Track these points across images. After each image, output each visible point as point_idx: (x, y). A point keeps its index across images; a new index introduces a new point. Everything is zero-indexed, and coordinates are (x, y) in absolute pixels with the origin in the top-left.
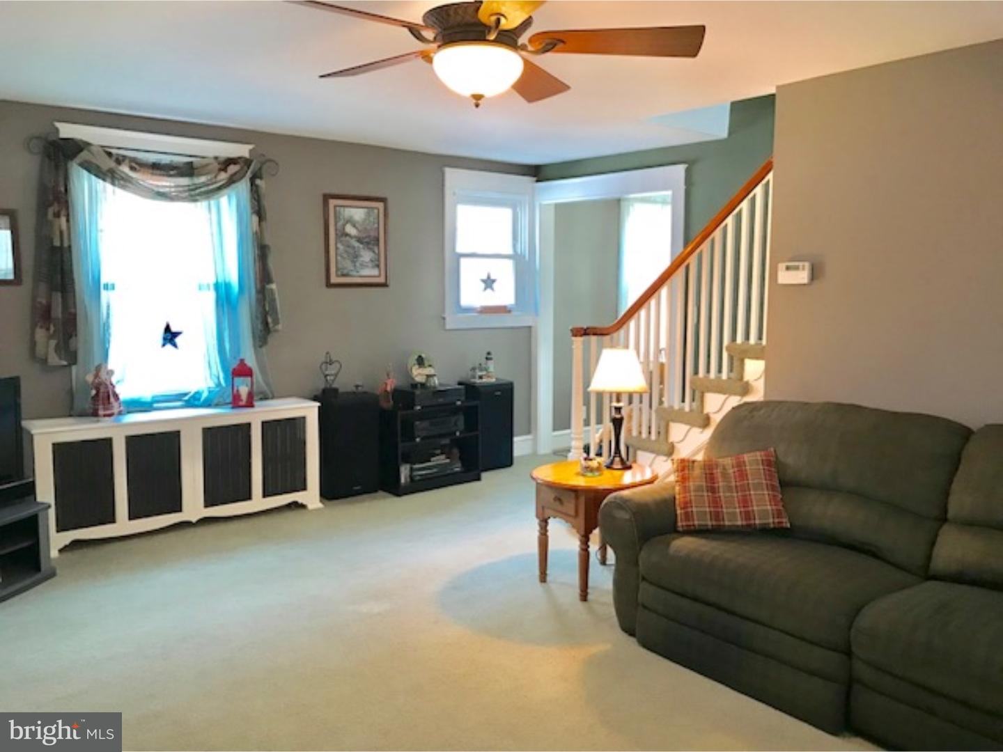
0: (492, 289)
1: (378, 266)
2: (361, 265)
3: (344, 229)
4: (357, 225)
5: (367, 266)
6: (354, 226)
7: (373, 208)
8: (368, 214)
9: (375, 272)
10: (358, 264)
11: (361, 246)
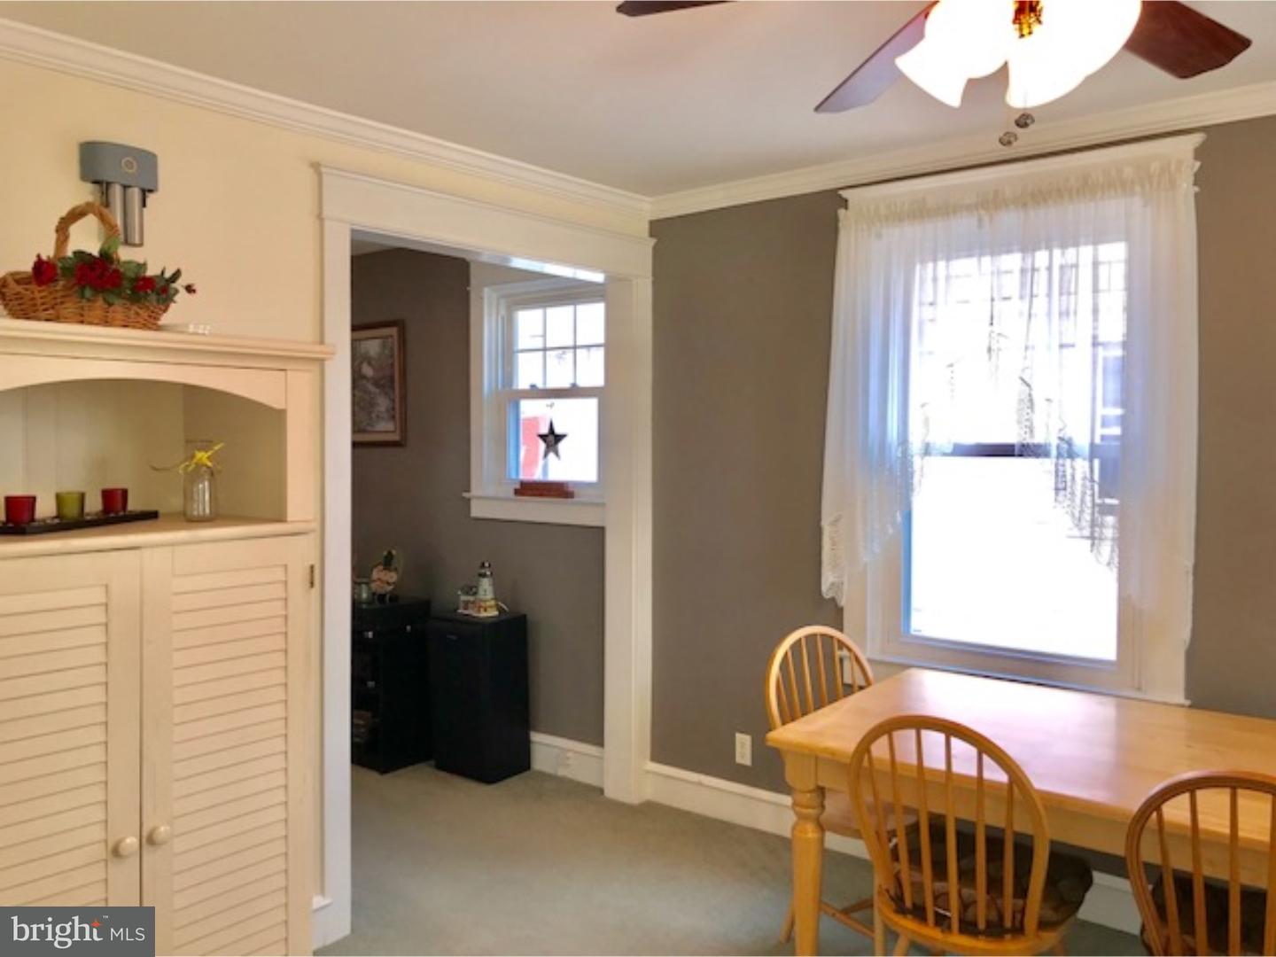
0: (557, 454)
1: (393, 417)
2: (378, 416)
3: (360, 370)
4: (373, 362)
5: (383, 418)
6: (370, 364)
7: (387, 337)
8: (384, 346)
9: (390, 426)
10: (373, 416)
11: (377, 391)
